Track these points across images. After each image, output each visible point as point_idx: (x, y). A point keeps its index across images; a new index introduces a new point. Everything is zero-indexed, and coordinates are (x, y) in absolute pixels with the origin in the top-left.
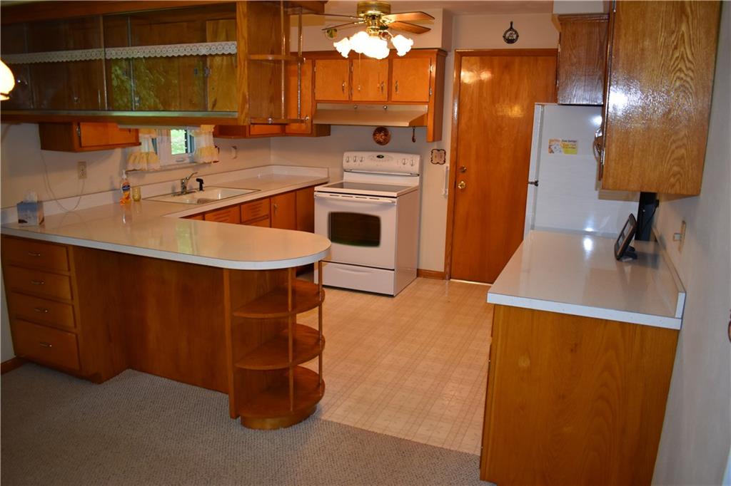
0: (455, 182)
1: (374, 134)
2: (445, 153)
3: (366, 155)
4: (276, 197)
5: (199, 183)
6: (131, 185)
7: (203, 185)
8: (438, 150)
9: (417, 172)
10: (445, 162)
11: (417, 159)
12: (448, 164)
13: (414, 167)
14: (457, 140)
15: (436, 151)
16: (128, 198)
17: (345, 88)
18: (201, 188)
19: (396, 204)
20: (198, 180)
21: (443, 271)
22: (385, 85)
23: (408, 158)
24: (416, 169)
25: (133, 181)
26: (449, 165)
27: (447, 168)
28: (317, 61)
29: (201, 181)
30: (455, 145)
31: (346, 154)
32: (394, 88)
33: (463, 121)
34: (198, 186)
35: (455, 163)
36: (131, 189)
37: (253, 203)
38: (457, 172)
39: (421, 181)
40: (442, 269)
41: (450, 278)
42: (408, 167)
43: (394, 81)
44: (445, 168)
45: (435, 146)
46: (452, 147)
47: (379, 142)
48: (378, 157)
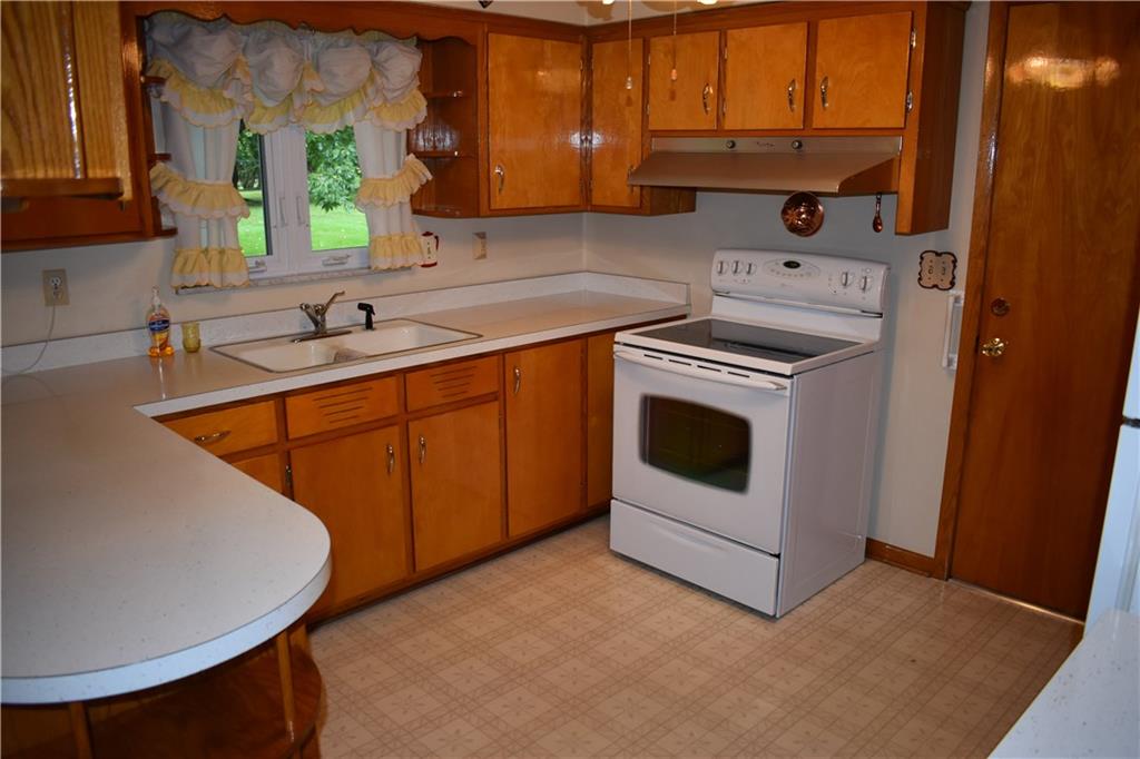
0: (978, 339)
1: (784, 212)
2: (955, 262)
3: (759, 259)
4: (522, 353)
5: (364, 313)
6: (172, 320)
7: (374, 318)
8: (938, 254)
9: (877, 308)
10: (952, 284)
11: (877, 275)
12: (960, 291)
13: (868, 294)
14: (986, 227)
15: (932, 256)
16: (164, 345)
17: (708, 101)
18: (369, 325)
19: (788, 393)
20: (362, 307)
21: (932, 556)
22: (799, 87)
23: (856, 270)
24: (873, 298)
25: (177, 311)
26: (962, 294)
27: (957, 299)
28: (653, 40)
29: (367, 308)
30: (983, 243)
31: (719, 256)
32: (818, 98)
33: (1008, 179)
34: (364, 321)
35: (980, 291)
36: (172, 327)
37: (464, 365)
38: (984, 313)
39: (889, 333)
40: (930, 551)
41: (950, 576)
42: (853, 293)
43: (819, 77)
44: (951, 300)
45: (930, 240)
46: (972, 245)
47: (793, 229)
48: (789, 265)
